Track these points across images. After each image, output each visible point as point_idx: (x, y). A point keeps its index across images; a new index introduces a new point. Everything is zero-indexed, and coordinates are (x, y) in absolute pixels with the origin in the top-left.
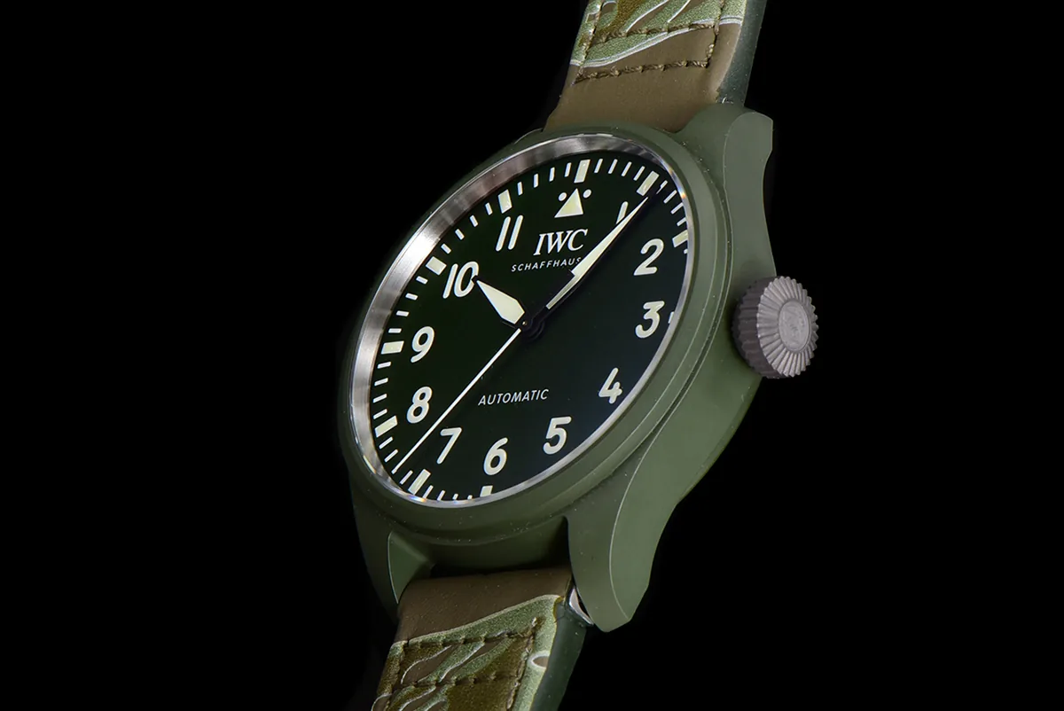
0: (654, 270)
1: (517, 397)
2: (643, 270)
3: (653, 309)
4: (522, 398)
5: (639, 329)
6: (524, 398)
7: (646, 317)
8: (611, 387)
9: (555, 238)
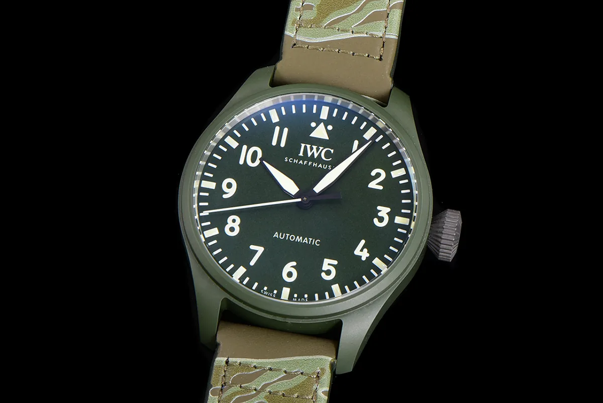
0: (381, 188)
1: (299, 239)
2: (373, 185)
3: (384, 211)
4: (303, 241)
5: (376, 221)
6: (304, 241)
7: (380, 214)
8: (362, 250)
9: (312, 149)
